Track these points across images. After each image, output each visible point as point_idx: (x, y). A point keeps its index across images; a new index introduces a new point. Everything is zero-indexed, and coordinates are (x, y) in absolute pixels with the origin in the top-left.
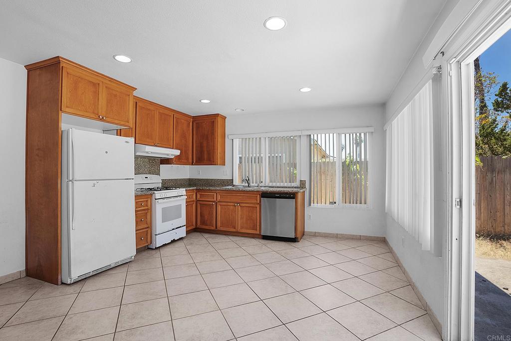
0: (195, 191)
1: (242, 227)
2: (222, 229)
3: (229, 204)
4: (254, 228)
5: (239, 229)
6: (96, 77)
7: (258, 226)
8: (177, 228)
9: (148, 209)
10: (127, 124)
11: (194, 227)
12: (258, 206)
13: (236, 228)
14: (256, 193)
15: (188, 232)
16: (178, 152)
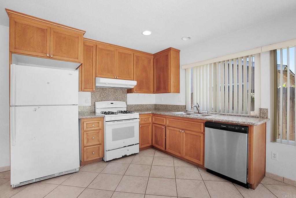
0: (151, 115)
1: (186, 154)
2: (170, 151)
3: (176, 129)
4: (198, 158)
5: (184, 155)
6: (45, 24)
7: (202, 157)
8: (128, 146)
9: (100, 130)
10: (76, 60)
11: (151, 145)
12: (202, 135)
13: (181, 153)
14: (200, 121)
15: (141, 149)
16: (135, 83)
